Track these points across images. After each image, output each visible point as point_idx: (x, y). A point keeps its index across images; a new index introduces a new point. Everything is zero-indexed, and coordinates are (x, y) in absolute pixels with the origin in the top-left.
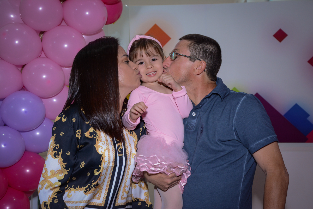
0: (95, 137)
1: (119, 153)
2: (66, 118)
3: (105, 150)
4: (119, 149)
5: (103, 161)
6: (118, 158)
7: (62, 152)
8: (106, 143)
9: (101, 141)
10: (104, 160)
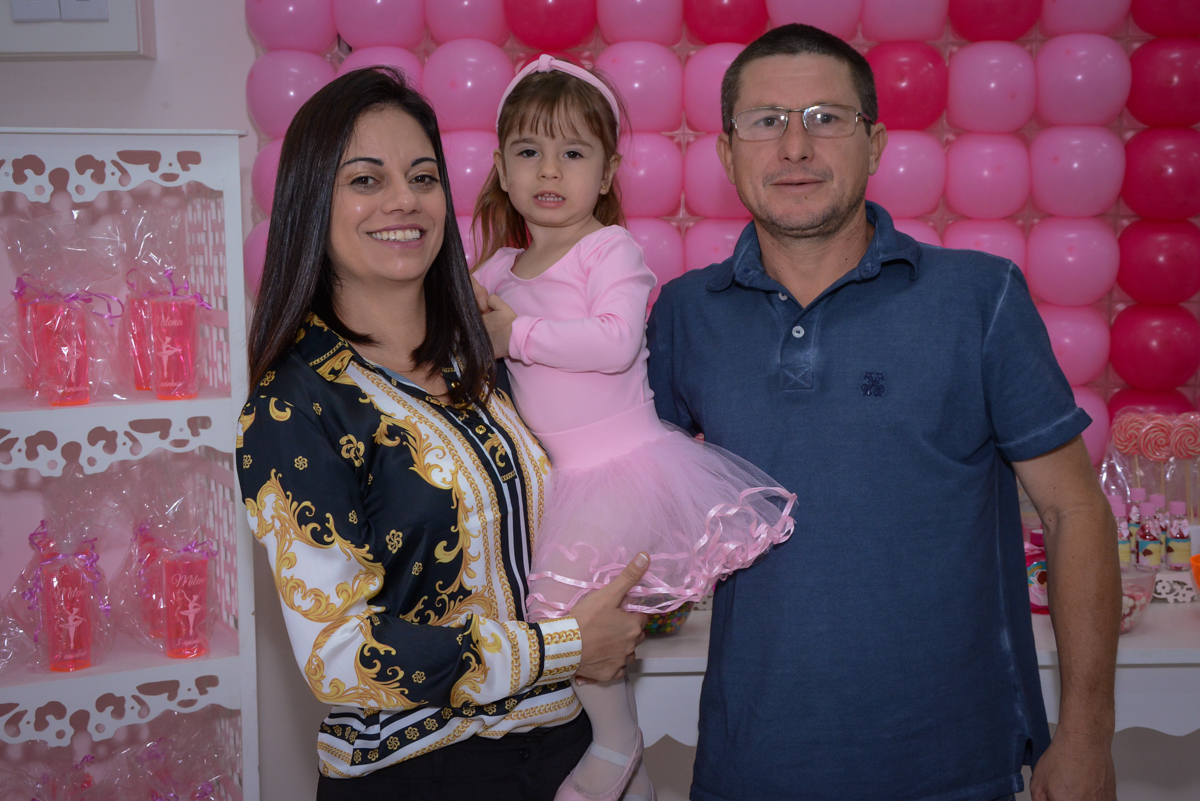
0: (404, 443)
1: (503, 471)
2: (288, 406)
3: (454, 474)
4: (497, 459)
5: (460, 510)
6: (505, 487)
7: (331, 520)
8: (447, 451)
9: (429, 448)
10: (464, 504)
